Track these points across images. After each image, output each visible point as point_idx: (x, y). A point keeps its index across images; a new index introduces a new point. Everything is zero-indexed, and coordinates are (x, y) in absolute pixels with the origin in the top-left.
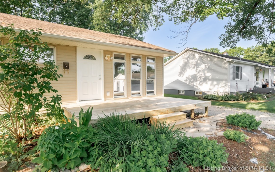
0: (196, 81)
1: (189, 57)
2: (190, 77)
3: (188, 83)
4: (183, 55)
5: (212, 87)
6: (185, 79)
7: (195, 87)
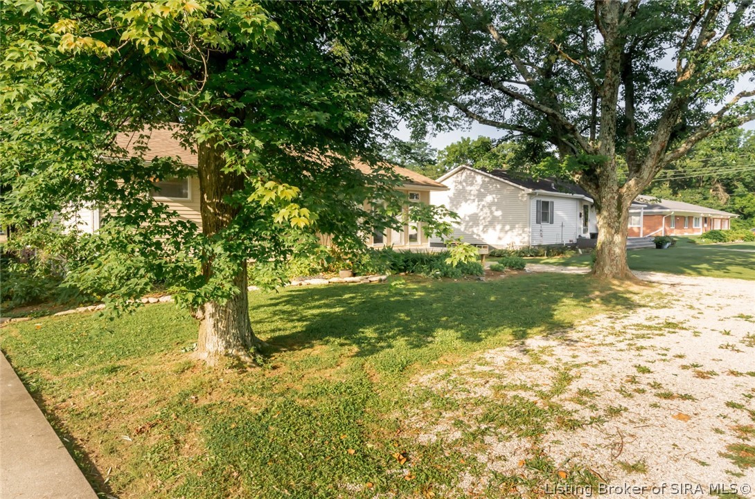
1: (465, 181)
3: (462, 230)
4: (455, 176)
5: (502, 235)
7: (475, 236)
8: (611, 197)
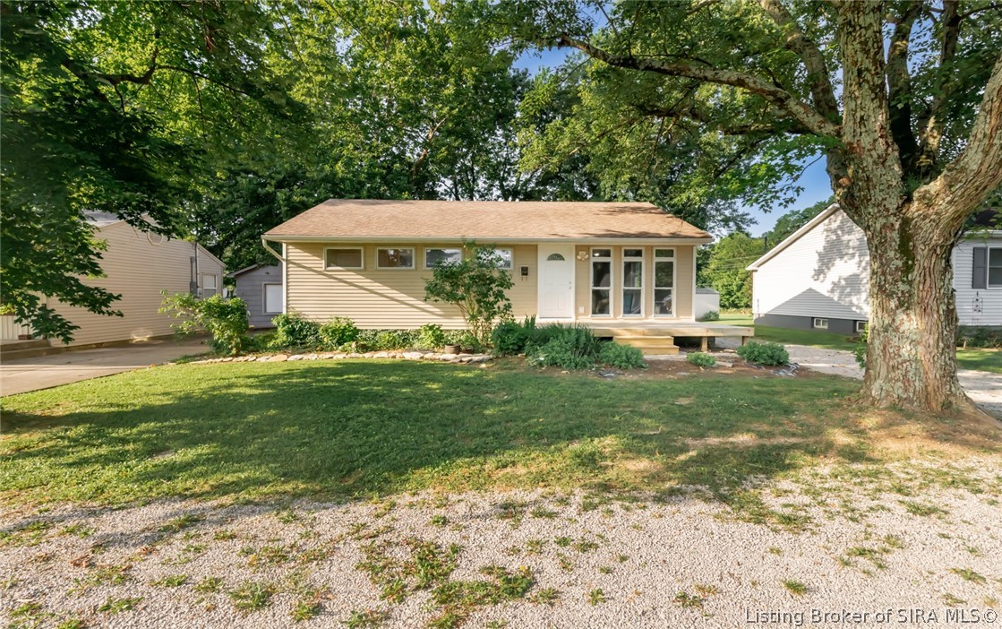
0: (859, 292)
1: (840, 227)
2: (843, 282)
3: (836, 299)
4: (826, 221)
6: (830, 287)
7: (854, 309)
8: (884, 226)
